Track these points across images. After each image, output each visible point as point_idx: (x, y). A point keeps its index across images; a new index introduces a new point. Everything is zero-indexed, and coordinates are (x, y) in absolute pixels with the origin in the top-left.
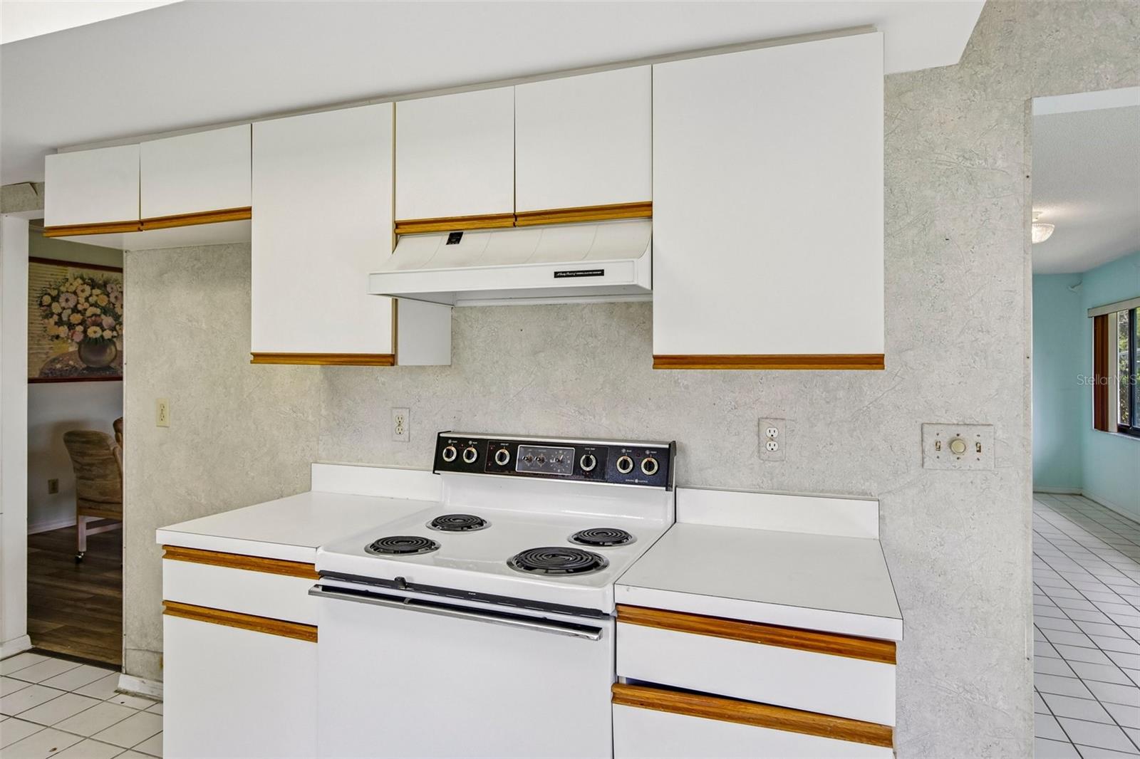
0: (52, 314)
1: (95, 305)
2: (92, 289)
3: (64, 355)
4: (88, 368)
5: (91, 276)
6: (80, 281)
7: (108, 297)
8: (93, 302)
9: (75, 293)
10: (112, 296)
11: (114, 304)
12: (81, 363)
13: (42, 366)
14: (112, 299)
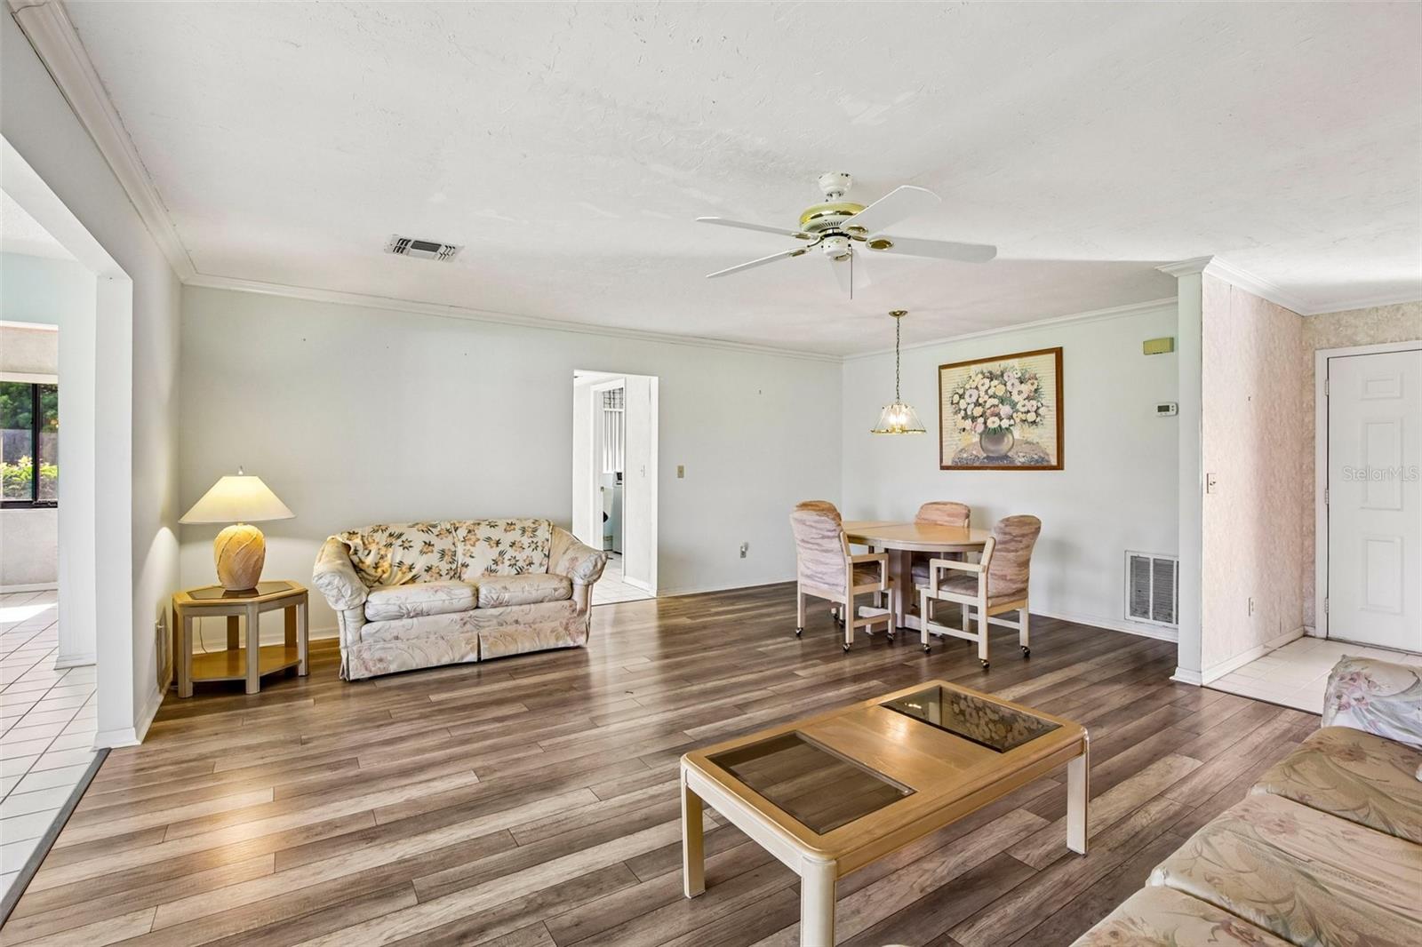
0: (960, 410)
1: (994, 396)
2: (990, 381)
3: (969, 445)
4: (988, 458)
5: (990, 369)
6: (980, 376)
7: (1005, 385)
8: (992, 394)
9: (977, 388)
10: (1009, 384)
11: (1010, 393)
12: (982, 452)
13: (953, 455)
14: (1009, 388)
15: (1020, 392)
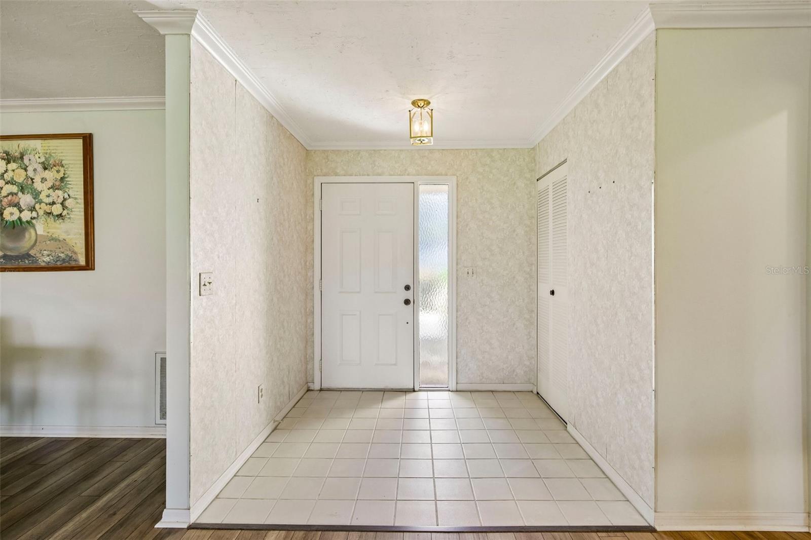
1: (11, 182)
2: (7, 164)
4: (5, 257)
5: (6, 149)
7: (26, 170)
8: (9, 179)
10: (30, 169)
11: (32, 179)
14: (31, 173)
15: (43, 180)
